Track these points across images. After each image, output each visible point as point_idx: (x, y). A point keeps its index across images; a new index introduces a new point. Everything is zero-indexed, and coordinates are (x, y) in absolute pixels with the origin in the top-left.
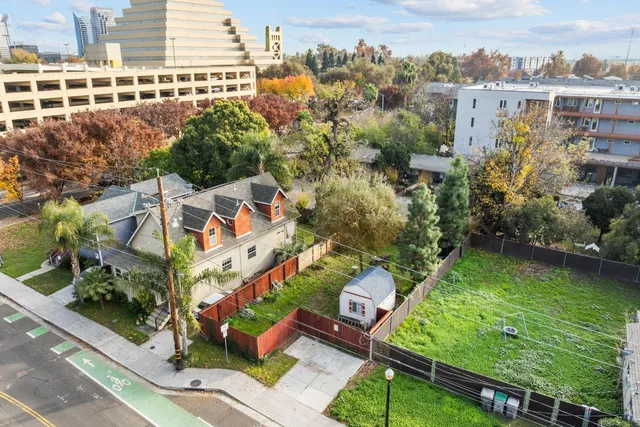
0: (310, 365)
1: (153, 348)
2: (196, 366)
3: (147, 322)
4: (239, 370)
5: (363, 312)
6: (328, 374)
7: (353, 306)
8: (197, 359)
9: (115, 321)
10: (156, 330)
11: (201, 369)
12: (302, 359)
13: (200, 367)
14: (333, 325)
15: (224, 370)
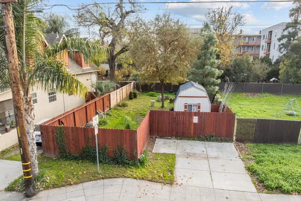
0: (190, 155)
2: (56, 186)
4: (118, 176)
6: (216, 158)
7: (188, 109)
11: (63, 188)
12: (178, 153)
13: (63, 186)
14: (192, 118)
15: (98, 181)
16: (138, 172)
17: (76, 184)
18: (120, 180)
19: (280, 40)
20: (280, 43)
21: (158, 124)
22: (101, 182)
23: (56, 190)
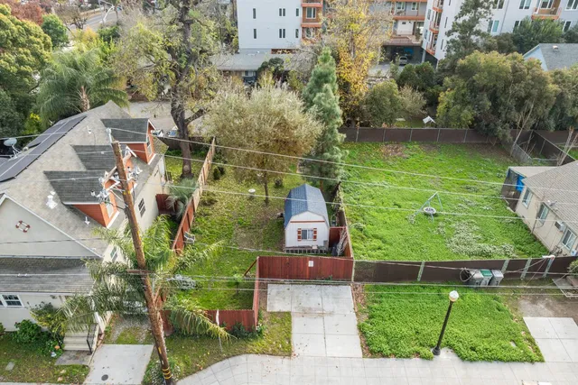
0: (305, 312)
1: (105, 377)
2: (188, 374)
3: (66, 347)
4: (240, 353)
5: (315, 237)
6: (331, 314)
7: (302, 234)
8: (182, 364)
9: (10, 366)
10: (90, 352)
11: (196, 374)
12: (293, 310)
13: (194, 373)
14: (307, 262)
15: (224, 362)
16: (258, 344)
17: (205, 368)
18: (243, 358)
19: (449, 34)
20: (449, 39)
21: (269, 268)
22: (226, 362)
23: (190, 378)
